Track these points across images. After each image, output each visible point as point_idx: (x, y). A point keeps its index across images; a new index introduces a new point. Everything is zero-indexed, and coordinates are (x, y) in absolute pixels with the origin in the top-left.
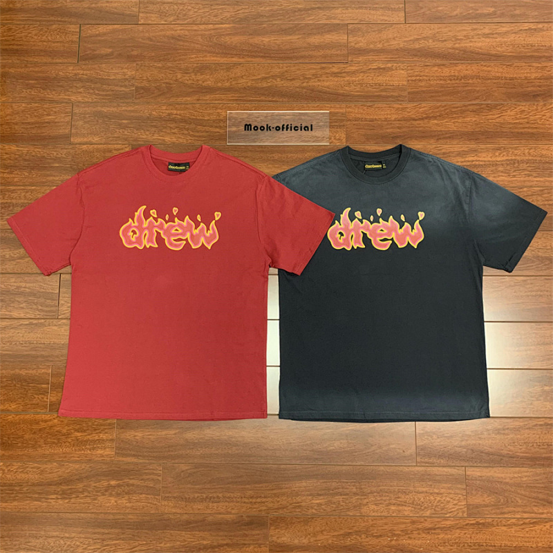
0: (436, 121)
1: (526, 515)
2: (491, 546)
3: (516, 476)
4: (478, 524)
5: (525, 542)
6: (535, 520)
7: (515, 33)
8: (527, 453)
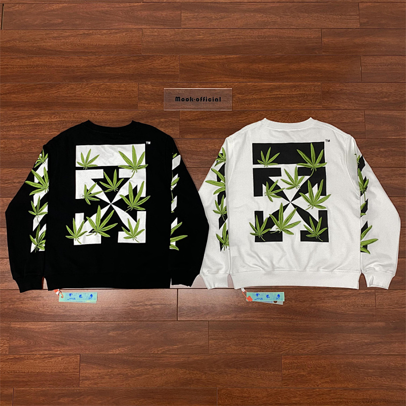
0: (15, 96)
1: (46, 352)
2: (22, 372)
3: (42, 327)
4: (15, 358)
5: (45, 369)
6: (52, 355)
7: (74, 36)
8: (51, 312)
